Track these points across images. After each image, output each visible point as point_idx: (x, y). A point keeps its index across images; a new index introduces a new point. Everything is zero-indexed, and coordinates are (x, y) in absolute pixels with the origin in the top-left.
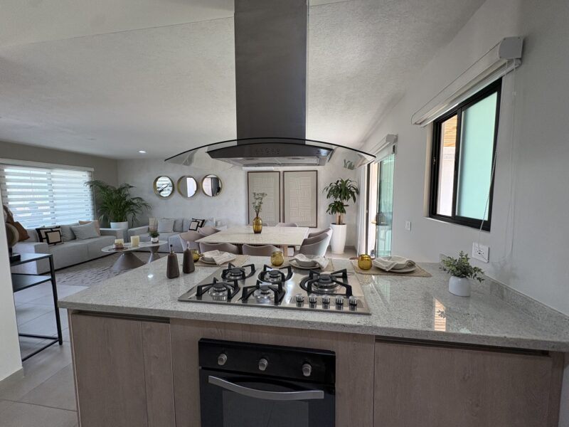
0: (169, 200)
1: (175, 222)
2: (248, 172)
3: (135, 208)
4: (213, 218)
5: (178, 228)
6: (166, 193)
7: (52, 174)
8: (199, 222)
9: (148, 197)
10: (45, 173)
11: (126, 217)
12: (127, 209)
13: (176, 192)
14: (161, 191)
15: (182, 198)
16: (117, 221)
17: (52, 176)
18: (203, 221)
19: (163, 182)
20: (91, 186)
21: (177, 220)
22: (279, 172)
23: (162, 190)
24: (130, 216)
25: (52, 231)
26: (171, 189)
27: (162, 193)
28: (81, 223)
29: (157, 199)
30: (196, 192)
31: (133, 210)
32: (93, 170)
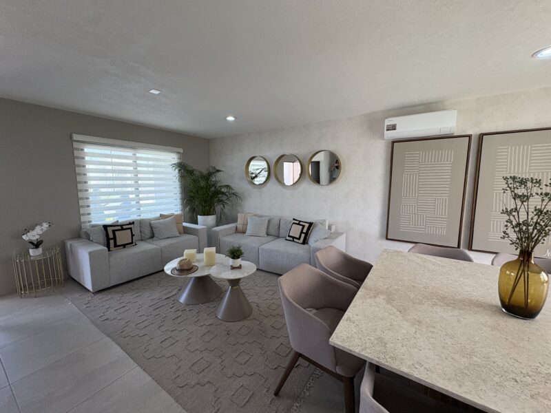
0: (263, 189)
1: (269, 221)
2: (393, 142)
3: (224, 198)
4: (325, 221)
5: (272, 231)
6: (260, 180)
7: (138, 155)
8: (304, 226)
9: (239, 185)
10: (130, 154)
11: (214, 210)
12: (216, 199)
13: (273, 177)
14: (254, 178)
15: (280, 187)
16: (204, 215)
17: (138, 158)
18: (311, 224)
19: (257, 166)
20: (179, 170)
21: (273, 219)
22: (470, 136)
23: (256, 176)
24: (218, 208)
25: (122, 229)
26: (266, 174)
27: (256, 179)
28: (162, 216)
29: (249, 187)
30: (299, 178)
31: (221, 201)
32: (181, 150)
